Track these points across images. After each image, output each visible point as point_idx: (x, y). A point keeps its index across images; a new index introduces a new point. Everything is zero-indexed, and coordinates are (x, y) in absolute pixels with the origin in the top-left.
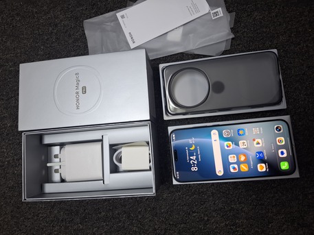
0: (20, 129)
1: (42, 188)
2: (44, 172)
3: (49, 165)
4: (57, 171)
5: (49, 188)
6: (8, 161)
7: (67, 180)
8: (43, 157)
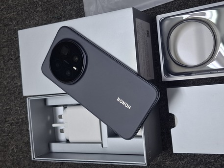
0: (25, 94)
1: (49, 147)
2: (50, 132)
3: (54, 125)
4: (62, 131)
5: (55, 147)
6: (22, 119)
7: (70, 141)
8: (49, 118)
